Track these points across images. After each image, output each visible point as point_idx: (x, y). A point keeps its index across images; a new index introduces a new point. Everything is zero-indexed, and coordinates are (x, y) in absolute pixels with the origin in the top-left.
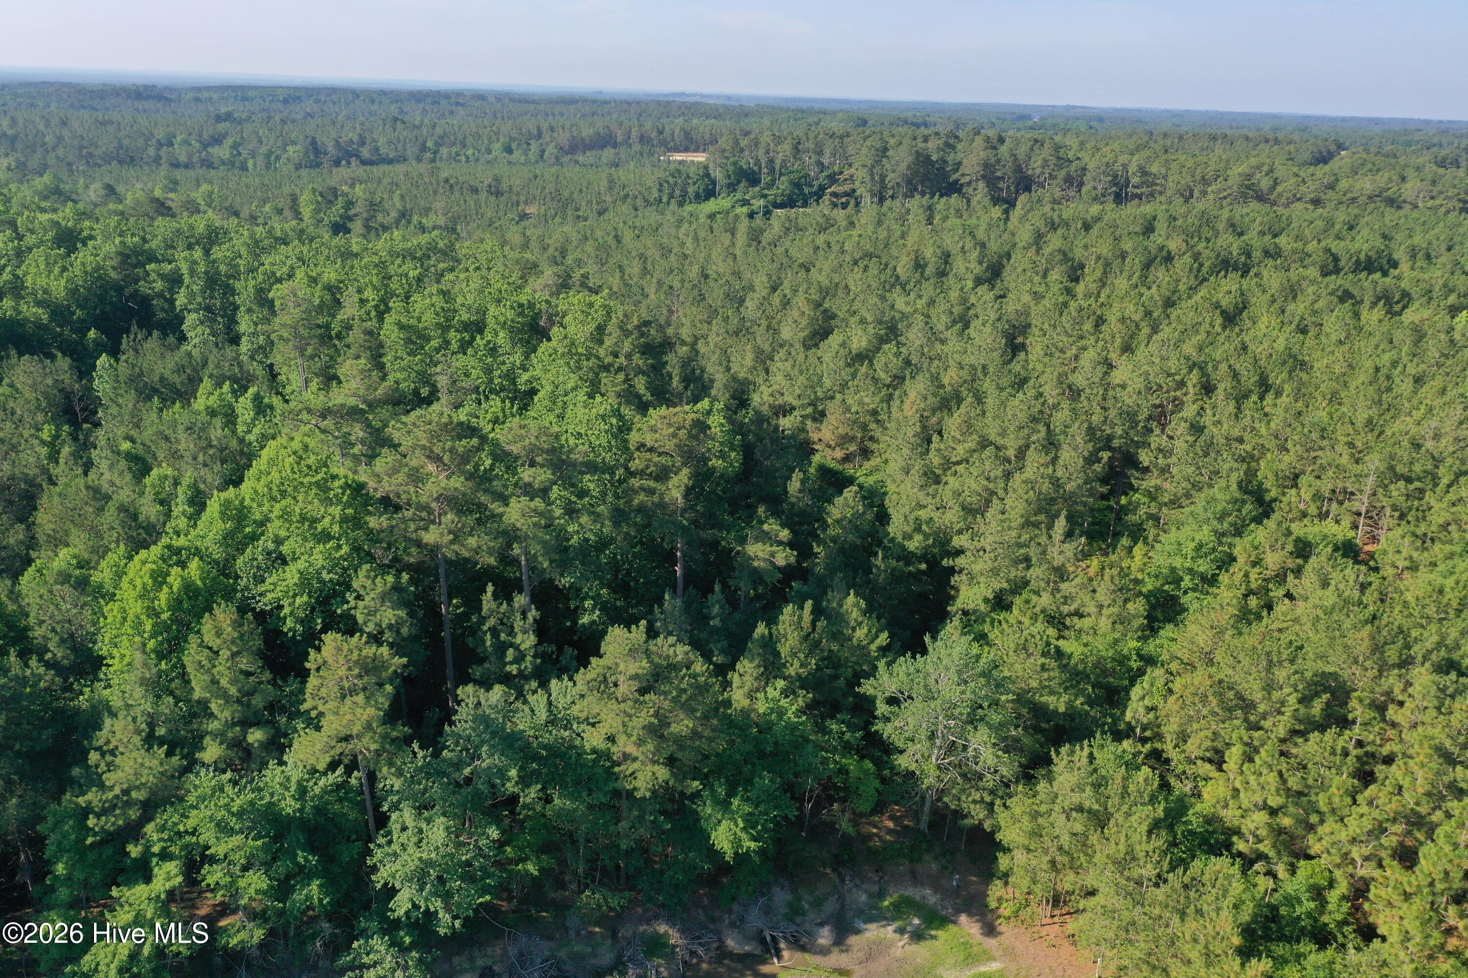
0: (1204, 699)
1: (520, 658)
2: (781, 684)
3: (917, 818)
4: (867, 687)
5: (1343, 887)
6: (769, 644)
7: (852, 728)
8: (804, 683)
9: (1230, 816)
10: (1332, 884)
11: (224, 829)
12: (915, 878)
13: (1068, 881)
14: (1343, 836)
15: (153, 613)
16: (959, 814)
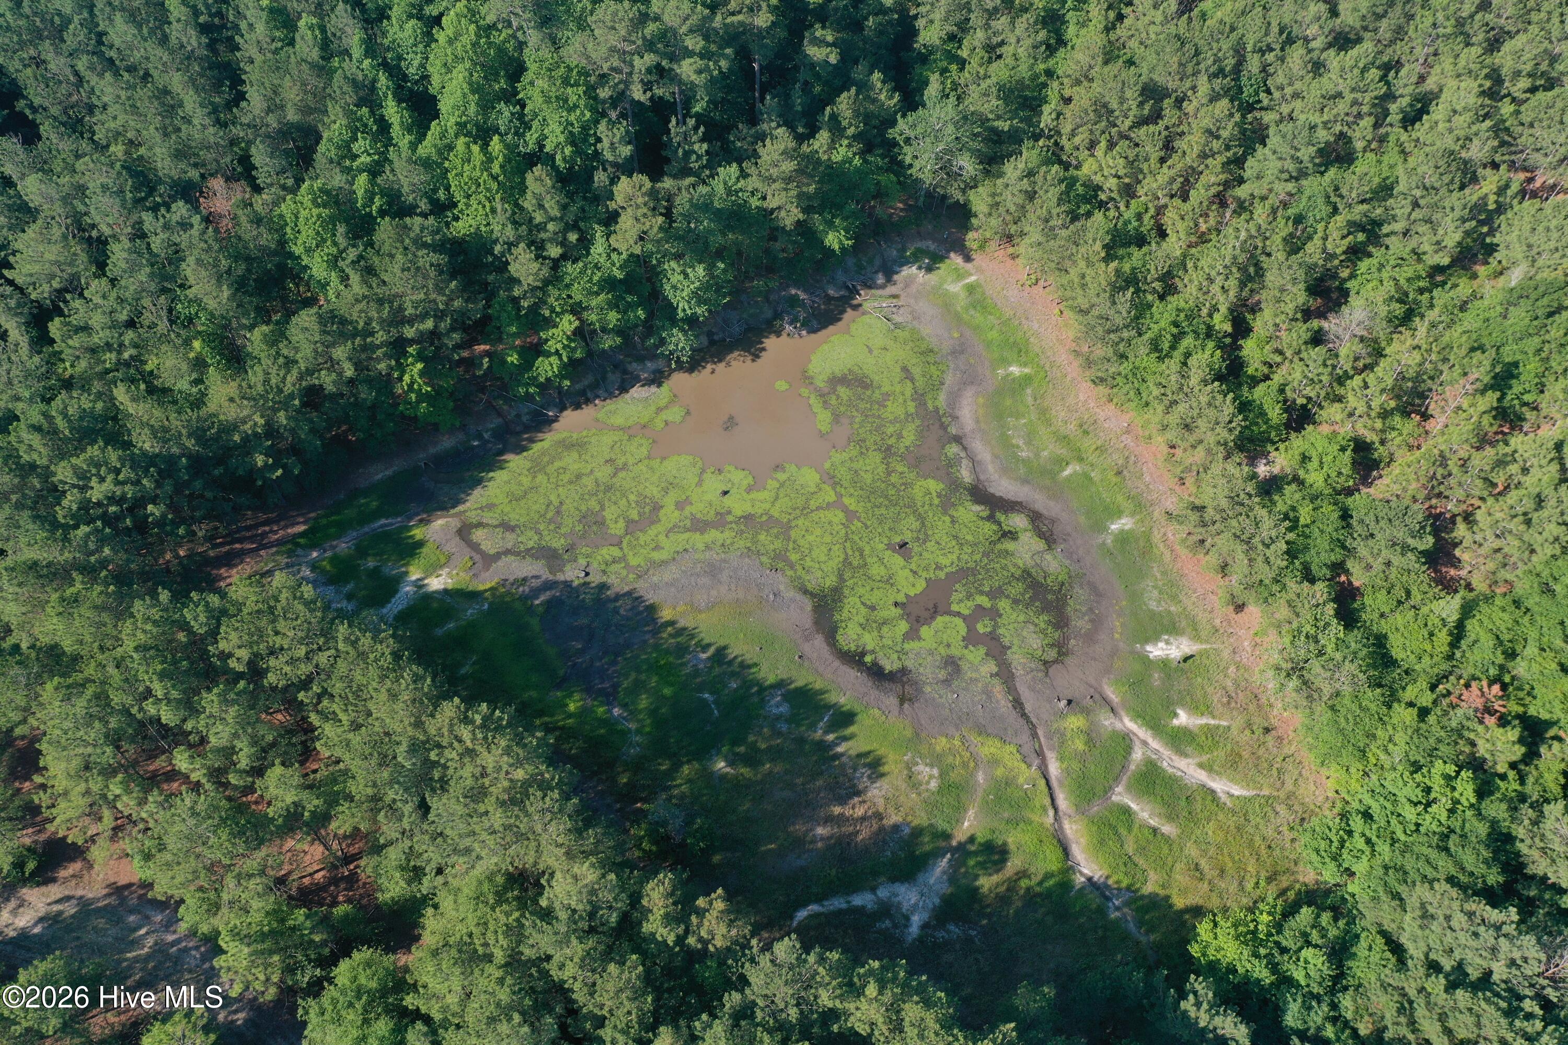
0: (1087, 113)
1: (699, 157)
2: (845, 142)
3: (917, 199)
4: (892, 133)
5: (1152, 211)
6: (834, 117)
7: (883, 157)
8: (855, 137)
9: (1098, 179)
10: (1147, 210)
11: (590, 293)
12: (920, 236)
13: (1013, 229)
14: (1155, 185)
15: (495, 178)
16: (944, 197)
